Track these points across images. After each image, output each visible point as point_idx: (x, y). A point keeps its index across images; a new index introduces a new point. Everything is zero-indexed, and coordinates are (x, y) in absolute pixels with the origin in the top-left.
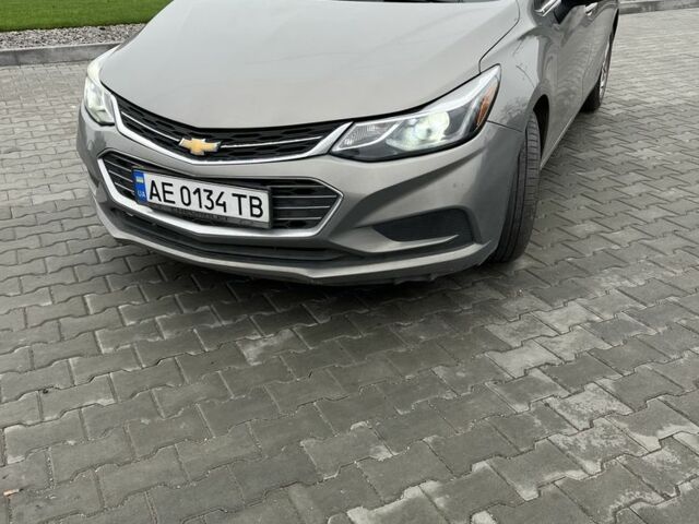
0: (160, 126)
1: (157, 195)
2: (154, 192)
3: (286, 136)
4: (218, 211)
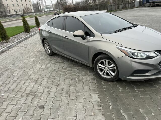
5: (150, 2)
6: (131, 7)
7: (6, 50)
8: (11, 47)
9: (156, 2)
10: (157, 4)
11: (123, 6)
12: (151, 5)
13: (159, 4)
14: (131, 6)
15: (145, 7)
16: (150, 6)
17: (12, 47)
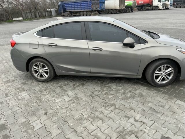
5: (67, 12)
6: (48, 16)
9: (74, 12)
10: (74, 14)
11: (40, 14)
12: (68, 14)
13: (76, 14)
14: (48, 14)
15: (63, 16)
16: (68, 16)
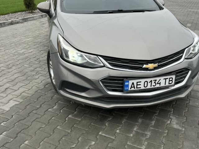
0: (131, 63)
1: (134, 87)
2: (133, 86)
3: (175, 56)
4: (158, 86)
7: (19, 22)
8: (28, 20)
17: (31, 19)
